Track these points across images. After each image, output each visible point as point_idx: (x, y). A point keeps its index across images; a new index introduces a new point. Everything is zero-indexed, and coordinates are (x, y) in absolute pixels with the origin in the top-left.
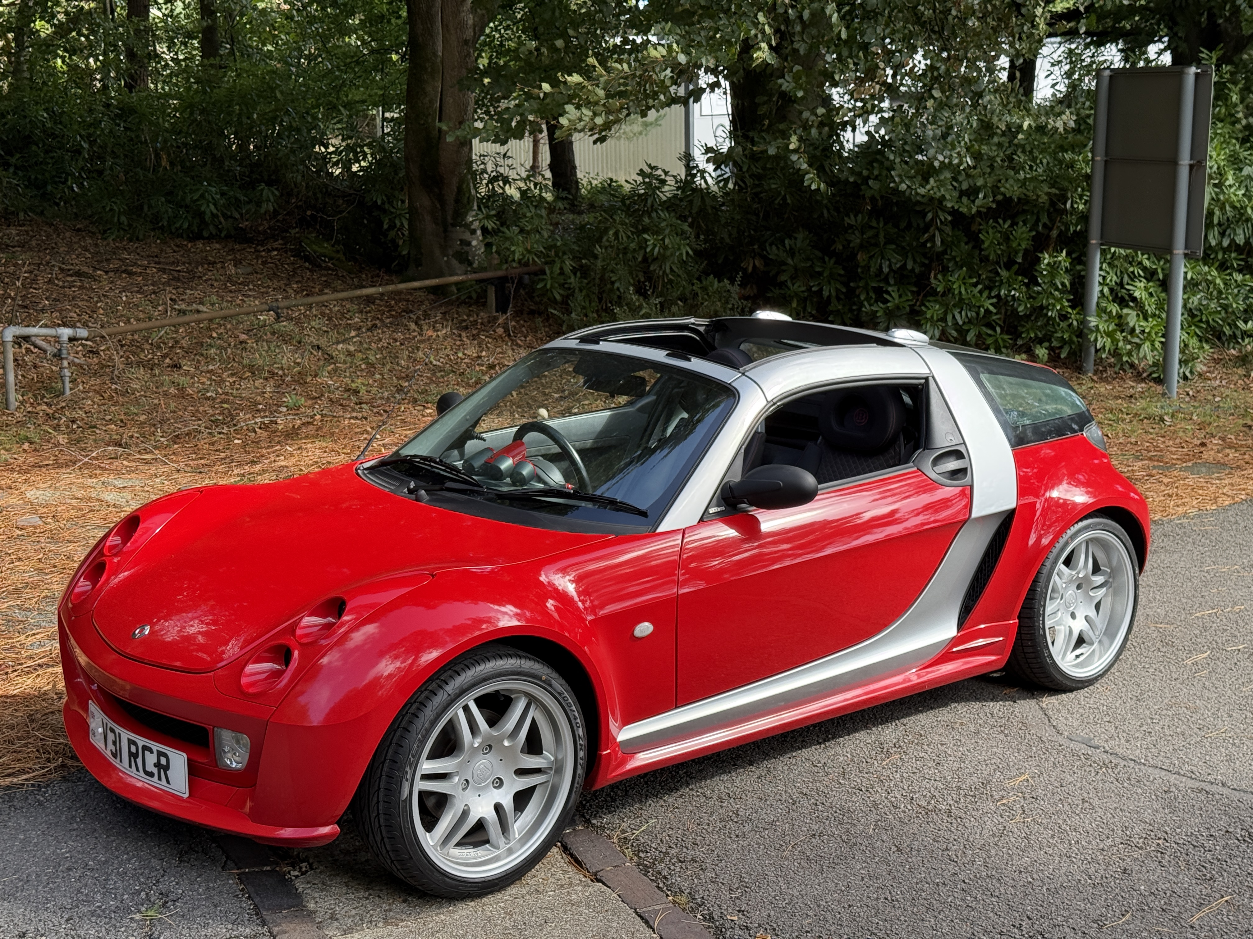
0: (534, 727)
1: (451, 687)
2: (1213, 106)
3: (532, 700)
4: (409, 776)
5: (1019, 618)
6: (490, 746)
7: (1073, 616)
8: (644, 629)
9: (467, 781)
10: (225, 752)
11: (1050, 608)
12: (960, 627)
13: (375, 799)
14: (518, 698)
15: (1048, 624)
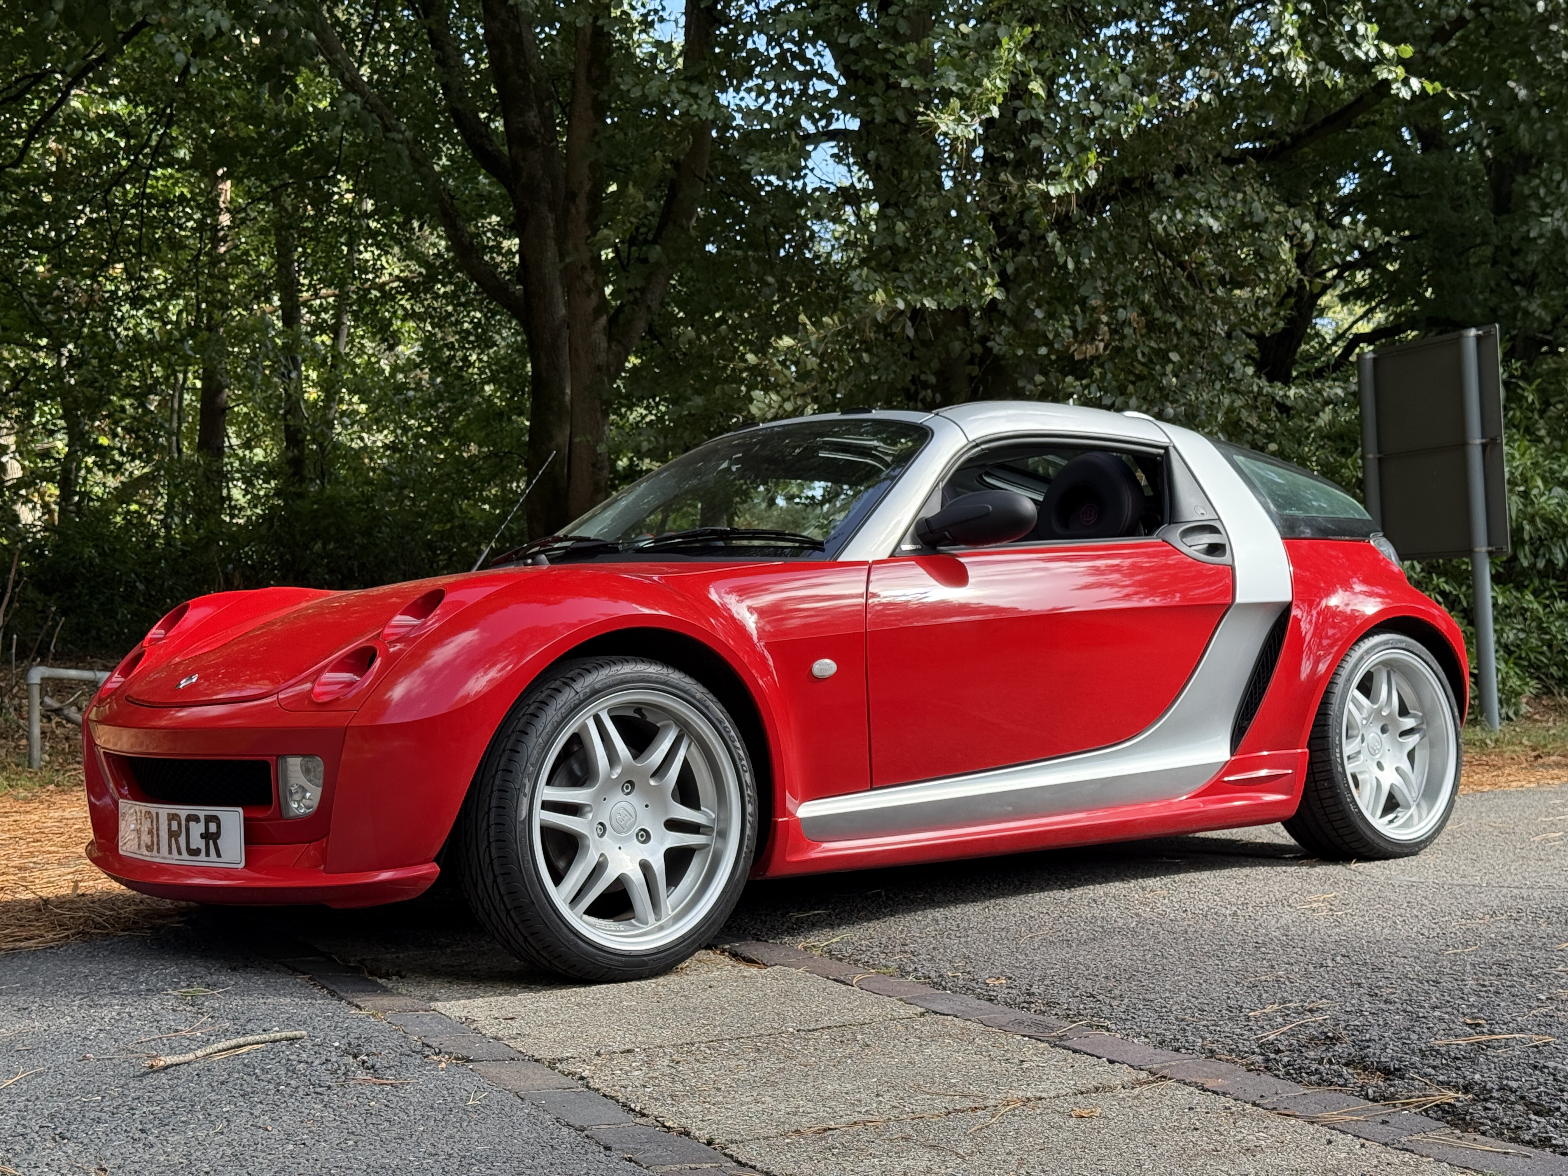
0: (686, 770)
1: (583, 685)
2: (1505, 408)
3: (685, 730)
4: (527, 790)
5: (1309, 747)
6: (630, 782)
7: (1380, 766)
8: (825, 667)
9: (601, 824)
10: (291, 794)
11: (1348, 749)
12: (1233, 750)
13: (485, 824)
14: (667, 727)
15: (1350, 768)
